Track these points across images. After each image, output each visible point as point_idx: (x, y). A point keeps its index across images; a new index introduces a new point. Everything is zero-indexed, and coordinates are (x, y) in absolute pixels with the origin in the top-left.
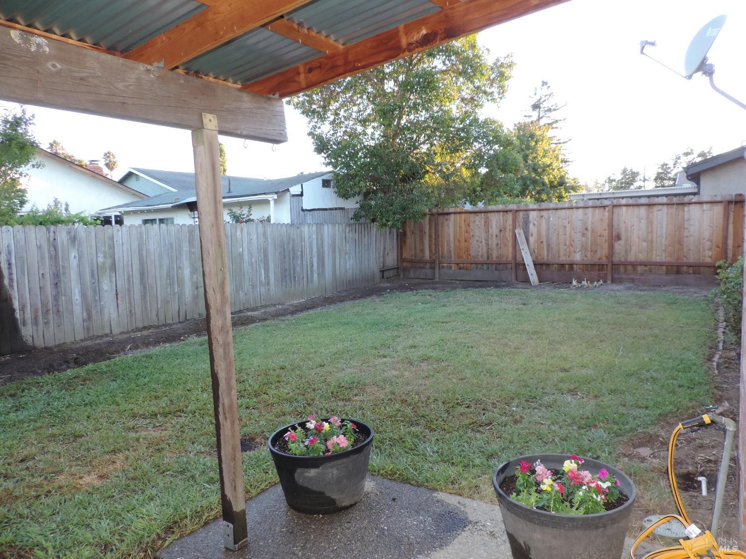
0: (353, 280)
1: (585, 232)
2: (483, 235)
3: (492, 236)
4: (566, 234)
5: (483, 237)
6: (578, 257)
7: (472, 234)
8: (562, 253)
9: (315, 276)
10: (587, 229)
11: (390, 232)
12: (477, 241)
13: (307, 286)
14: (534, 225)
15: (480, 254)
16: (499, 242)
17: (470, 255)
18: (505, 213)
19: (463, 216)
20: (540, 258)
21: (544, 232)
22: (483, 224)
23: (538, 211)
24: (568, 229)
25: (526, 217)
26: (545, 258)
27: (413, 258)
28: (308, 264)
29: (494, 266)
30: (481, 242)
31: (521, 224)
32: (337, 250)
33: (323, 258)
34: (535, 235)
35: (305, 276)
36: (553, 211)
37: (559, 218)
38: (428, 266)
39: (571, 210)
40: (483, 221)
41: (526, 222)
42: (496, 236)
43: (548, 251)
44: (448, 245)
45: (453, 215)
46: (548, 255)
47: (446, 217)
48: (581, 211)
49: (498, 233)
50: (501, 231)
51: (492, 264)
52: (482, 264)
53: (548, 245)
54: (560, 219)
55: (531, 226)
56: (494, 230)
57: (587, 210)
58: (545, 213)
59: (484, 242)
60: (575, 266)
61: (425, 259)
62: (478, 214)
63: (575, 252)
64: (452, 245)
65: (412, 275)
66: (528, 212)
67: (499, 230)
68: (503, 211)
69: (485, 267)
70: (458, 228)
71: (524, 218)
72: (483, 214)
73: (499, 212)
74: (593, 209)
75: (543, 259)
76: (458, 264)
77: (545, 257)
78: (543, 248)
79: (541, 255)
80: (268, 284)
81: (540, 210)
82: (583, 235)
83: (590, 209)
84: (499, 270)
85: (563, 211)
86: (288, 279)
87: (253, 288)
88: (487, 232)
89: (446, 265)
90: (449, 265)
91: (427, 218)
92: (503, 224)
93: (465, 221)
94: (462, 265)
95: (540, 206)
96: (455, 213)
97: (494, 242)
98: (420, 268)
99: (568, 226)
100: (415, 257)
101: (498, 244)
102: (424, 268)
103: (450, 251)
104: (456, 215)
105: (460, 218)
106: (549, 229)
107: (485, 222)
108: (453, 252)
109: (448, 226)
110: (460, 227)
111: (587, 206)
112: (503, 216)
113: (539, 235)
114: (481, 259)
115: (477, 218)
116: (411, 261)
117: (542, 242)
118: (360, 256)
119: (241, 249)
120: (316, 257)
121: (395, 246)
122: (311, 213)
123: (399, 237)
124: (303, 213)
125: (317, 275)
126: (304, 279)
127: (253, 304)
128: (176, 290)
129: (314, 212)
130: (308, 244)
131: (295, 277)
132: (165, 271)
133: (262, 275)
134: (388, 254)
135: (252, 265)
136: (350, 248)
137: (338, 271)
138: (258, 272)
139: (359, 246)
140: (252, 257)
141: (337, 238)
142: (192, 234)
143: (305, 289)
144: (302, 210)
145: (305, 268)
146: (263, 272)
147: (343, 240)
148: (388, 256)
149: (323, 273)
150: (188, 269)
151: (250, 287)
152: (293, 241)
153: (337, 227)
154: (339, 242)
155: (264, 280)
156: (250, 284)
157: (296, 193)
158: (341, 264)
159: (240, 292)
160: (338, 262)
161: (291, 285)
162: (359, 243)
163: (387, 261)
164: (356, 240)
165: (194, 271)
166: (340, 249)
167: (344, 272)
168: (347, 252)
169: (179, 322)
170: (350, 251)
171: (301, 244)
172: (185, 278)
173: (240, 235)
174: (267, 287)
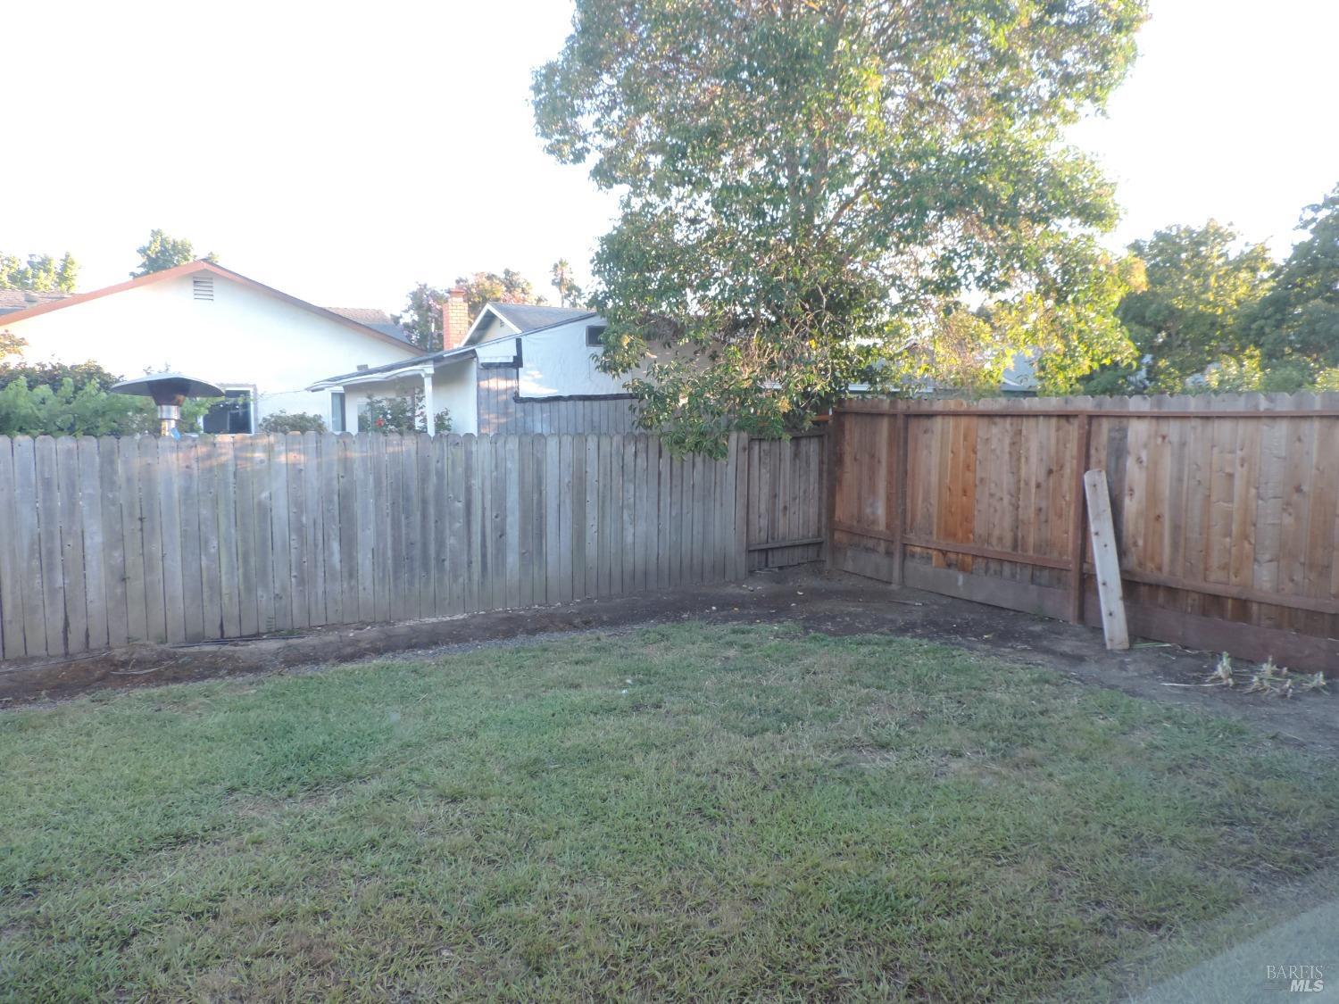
0: (646, 573)
1: (1296, 497)
2: (1007, 479)
3: (1027, 484)
4: (1231, 501)
5: (1005, 486)
6: (1264, 579)
7: (979, 474)
8: (1216, 559)
9: (513, 559)
10: (1298, 490)
11: (796, 455)
12: (992, 495)
13: (482, 584)
14: (1139, 461)
15: (996, 533)
16: (1044, 505)
17: (972, 531)
18: (1063, 422)
19: (964, 422)
20: (1150, 565)
21: (1166, 489)
22: (1007, 449)
23: (1154, 422)
24: (1238, 483)
25: (1117, 435)
26: (1166, 569)
27: (855, 523)
28: (488, 530)
29: (1028, 572)
30: (1001, 499)
31: (1103, 455)
32: (591, 498)
33: (541, 518)
34: (1140, 492)
35: (477, 558)
36: (1197, 423)
37: (1213, 446)
38: (882, 548)
39: (1251, 424)
40: (1007, 441)
41: (1119, 451)
42: (1038, 486)
43: (1175, 545)
44: (926, 499)
45: (939, 420)
46: (1173, 561)
47: (925, 423)
48: (1283, 428)
49: (1042, 479)
50: (1050, 472)
51: (1024, 565)
52: (1001, 561)
53: (1176, 528)
54: (1216, 450)
55: (1130, 463)
56: (1033, 469)
57: (1305, 426)
58: (1173, 429)
59: (1006, 499)
60: (1255, 607)
61: (876, 528)
62: (997, 420)
63: (1256, 560)
64: (934, 501)
65: (850, 566)
66: (1125, 421)
67: (1043, 471)
68: (1059, 416)
69: (1007, 569)
70: (950, 455)
71: (1111, 440)
72: (1008, 421)
73: (1048, 416)
74: (1325, 421)
75: (1160, 569)
76: (944, 553)
77: (1165, 564)
78: (1161, 536)
79: (1152, 559)
80: (352, 573)
81: (1158, 418)
82: (1287, 506)
83: (1317, 424)
84: (1040, 585)
85: (1227, 426)
86: (417, 564)
87: (301, 581)
88: (1016, 471)
89: (918, 550)
90: (925, 551)
91: (884, 425)
92: (1057, 452)
93: (965, 438)
94: (952, 556)
95: (1159, 403)
96: (944, 414)
97: (1032, 501)
98: (867, 549)
99: (1240, 473)
100: (858, 522)
101: (1040, 510)
102: (873, 550)
103: (930, 516)
104: (947, 419)
105: (956, 427)
106: (1180, 480)
107: (1013, 444)
108: (935, 520)
109: (928, 447)
110: (952, 452)
111: (1305, 410)
112: (1058, 429)
113: (1153, 496)
114: (998, 549)
115: (995, 430)
116: (850, 532)
117: (1158, 517)
118: (673, 514)
119: (265, 495)
120: (517, 514)
121: (811, 488)
122: (546, 406)
123: (825, 467)
124: (519, 406)
125: (517, 557)
126: (474, 565)
127: (299, 620)
128: (59, 581)
129: (556, 403)
130: (488, 484)
131: (444, 560)
132: (26, 542)
133: (332, 554)
134: (785, 508)
135: (300, 530)
136: (637, 494)
137: (591, 549)
138: (321, 546)
139: (671, 488)
140: (302, 512)
141: (592, 470)
142: (108, 460)
143: (475, 588)
144: (517, 399)
145: (477, 539)
146: (335, 546)
147: (614, 474)
148: (785, 515)
149: (540, 553)
150: (95, 537)
151: (293, 580)
152: (440, 474)
153: (592, 443)
154: (601, 479)
155: (338, 566)
156: (294, 573)
157: (498, 361)
158: (603, 533)
159: (260, 593)
160: (595, 528)
161: (428, 579)
162: (674, 482)
163: (782, 526)
164: (659, 474)
165: (115, 540)
166: (604, 497)
167: (613, 551)
168: (625, 503)
169: (67, 654)
170: (637, 501)
171: (466, 483)
172: (88, 558)
173: (262, 462)
174: (349, 583)
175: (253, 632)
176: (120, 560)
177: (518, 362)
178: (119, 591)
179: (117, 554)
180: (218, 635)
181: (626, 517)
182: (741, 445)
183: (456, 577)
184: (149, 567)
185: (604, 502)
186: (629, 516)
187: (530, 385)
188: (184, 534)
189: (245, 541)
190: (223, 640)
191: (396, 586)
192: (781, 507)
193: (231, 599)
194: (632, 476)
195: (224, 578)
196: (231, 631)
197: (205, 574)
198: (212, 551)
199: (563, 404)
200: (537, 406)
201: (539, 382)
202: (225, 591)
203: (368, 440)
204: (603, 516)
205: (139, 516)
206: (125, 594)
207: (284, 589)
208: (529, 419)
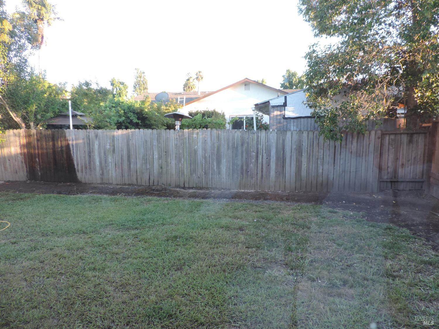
11: (410, 141)
13: (261, 181)
28: (264, 163)
32: (304, 154)
80: (220, 173)
86: (239, 172)
87: (205, 173)
118: (341, 163)
119: (196, 147)
120: (275, 158)
121: (419, 157)
122: (296, 120)
123: (427, 147)
124: (285, 120)
125: (274, 173)
126: (259, 174)
127: (204, 185)
128: (148, 167)
129: (299, 119)
130: (264, 147)
131: (248, 172)
132: (142, 156)
133: (214, 166)
134: (403, 164)
135: (205, 158)
136: (324, 154)
137: (304, 173)
138: (211, 163)
139: (340, 152)
140: (206, 153)
141: (305, 144)
142: (159, 135)
143: (259, 182)
144: (284, 118)
145: (260, 166)
146: (215, 164)
147: (314, 145)
148: (402, 167)
149: (283, 173)
150: (156, 156)
151: (203, 173)
152: (248, 143)
153: (305, 134)
154: (309, 148)
155: (216, 170)
156: (203, 171)
157: (277, 105)
158: (309, 168)
159: (194, 175)
160: (306, 166)
161: (243, 177)
162: (342, 150)
163: (401, 172)
164: (335, 147)
165: (160, 158)
166: (310, 154)
167: (313, 175)
168: (319, 157)
169: (149, 185)
170: (324, 156)
171: (257, 147)
172: (154, 161)
173: (195, 137)
174: (219, 176)
175: (192, 187)
176: (161, 162)
177: (285, 105)
178: (161, 171)
179: (160, 161)
180: (183, 186)
181: (319, 162)
182: (377, 136)
183: (252, 178)
184: (167, 166)
185: (309, 156)
186: (321, 162)
187: (289, 112)
188: (176, 157)
189: (190, 160)
190: (184, 188)
191: (233, 178)
192: (400, 163)
193: (186, 176)
194: (322, 147)
195: (185, 170)
196: (187, 185)
197: (180, 168)
198: (182, 162)
199: (302, 120)
200: (292, 120)
201: (293, 111)
202: (185, 174)
203: (225, 131)
204: (309, 161)
205: (165, 151)
206: (162, 172)
207: (200, 175)
208: (289, 125)
